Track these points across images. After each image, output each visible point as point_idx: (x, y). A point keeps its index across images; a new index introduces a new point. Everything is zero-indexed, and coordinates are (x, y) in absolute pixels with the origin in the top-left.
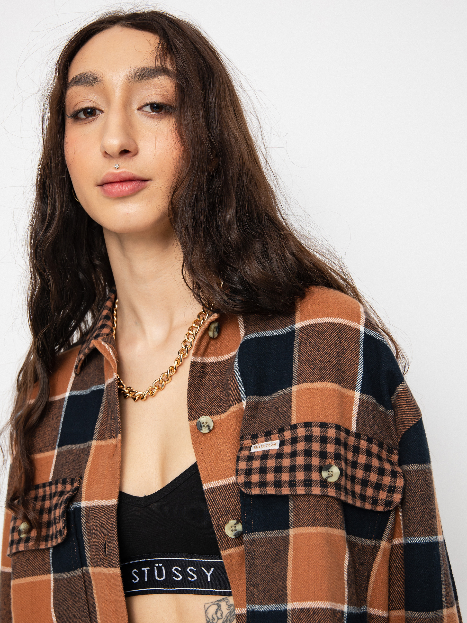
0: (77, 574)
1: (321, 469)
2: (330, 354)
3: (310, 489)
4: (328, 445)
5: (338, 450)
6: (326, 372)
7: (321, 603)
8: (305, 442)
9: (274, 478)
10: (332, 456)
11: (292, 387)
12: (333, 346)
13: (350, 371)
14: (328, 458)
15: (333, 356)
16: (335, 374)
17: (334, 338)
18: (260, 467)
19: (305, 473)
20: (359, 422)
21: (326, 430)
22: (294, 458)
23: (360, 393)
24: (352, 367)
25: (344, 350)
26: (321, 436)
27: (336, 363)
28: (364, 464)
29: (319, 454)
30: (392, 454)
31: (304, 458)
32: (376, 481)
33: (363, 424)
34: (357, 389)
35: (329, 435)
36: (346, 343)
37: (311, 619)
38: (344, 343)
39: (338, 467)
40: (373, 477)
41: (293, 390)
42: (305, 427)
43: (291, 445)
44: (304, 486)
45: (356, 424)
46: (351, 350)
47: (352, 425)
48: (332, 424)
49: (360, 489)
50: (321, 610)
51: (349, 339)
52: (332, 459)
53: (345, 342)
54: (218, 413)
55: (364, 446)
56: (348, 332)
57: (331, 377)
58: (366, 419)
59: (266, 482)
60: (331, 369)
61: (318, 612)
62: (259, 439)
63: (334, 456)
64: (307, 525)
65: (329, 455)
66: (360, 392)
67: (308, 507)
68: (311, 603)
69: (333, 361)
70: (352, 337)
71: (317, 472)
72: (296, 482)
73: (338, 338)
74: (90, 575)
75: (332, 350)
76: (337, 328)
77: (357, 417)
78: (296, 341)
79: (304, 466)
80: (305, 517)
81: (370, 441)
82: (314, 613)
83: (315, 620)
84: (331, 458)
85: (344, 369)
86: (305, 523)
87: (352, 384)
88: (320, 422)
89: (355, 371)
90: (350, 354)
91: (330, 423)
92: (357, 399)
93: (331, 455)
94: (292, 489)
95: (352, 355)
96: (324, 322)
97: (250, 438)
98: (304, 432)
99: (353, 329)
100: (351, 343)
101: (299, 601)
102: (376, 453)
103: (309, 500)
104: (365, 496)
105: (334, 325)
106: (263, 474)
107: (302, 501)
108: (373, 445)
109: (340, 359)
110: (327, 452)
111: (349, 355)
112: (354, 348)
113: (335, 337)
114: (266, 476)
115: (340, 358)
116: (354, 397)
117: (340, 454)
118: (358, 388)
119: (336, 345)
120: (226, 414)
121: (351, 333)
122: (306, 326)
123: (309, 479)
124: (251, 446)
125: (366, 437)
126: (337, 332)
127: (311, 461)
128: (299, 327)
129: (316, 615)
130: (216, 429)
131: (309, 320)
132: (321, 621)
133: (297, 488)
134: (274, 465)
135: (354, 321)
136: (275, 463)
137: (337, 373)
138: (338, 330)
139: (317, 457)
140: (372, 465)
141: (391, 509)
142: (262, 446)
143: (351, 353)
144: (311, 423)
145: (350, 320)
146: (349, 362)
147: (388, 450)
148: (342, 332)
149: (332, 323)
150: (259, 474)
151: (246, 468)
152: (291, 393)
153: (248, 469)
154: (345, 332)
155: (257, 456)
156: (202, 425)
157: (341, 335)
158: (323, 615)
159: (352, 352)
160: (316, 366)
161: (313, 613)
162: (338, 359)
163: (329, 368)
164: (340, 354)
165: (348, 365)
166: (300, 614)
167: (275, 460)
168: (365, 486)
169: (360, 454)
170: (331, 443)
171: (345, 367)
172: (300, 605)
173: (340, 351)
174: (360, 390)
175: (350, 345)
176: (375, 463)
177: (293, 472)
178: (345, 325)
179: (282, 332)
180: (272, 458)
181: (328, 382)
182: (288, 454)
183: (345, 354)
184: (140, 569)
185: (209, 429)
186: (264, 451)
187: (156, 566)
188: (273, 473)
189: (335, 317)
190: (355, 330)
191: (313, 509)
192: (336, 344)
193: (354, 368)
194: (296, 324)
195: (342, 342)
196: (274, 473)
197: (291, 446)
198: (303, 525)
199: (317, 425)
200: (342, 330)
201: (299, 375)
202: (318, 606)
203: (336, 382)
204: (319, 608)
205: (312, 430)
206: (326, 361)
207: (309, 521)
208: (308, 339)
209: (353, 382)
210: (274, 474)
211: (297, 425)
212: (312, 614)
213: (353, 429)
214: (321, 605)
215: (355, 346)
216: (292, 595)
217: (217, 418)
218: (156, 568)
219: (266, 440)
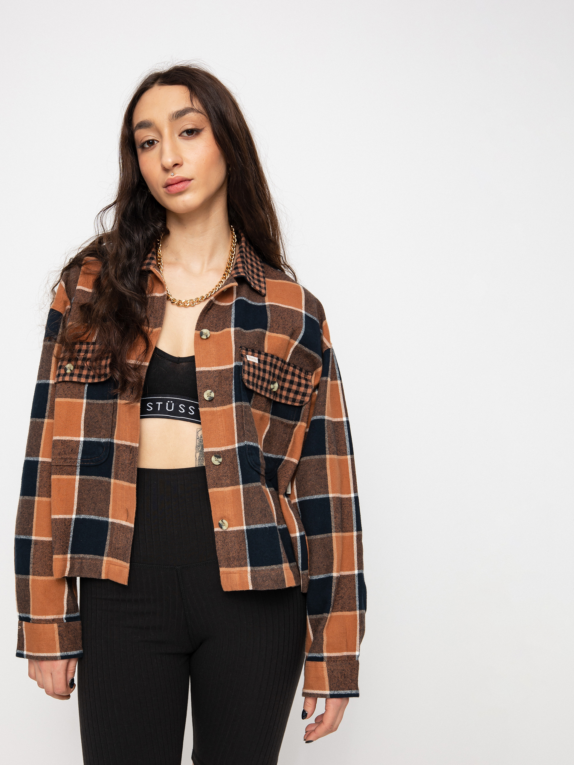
0: (110, 402)
2: (288, 321)
6: (285, 330)
11: (266, 331)
16: (290, 331)
20: (292, 357)
23: (298, 343)
30: (308, 375)
32: (295, 389)
33: (294, 358)
34: (297, 341)
40: (294, 387)
41: (266, 333)
42: (270, 357)
43: (263, 364)
45: (290, 357)
47: (288, 358)
49: (286, 394)
54: (213, 331)
55: (292, 370)
56: (297, 313)
57: (287, 333)
60: (288, 328)
69: (290, 325)
71: (270, 384)
74: (117, 404)
76: (290, 310)
77: (291, 354)
81: (295, 367)
92: (295, 345)
97: (245, 349)
98: (269, 359)
102: (298, 374)
104: (288, 397)
108: (296, 370)
120: (218, 333)
122: (273, 304)
124: (246, 356)
125: (293, 365)
130: (210, 339)
140: (294, 381)
141: (303, 405)
142: (250, 358)
147: (306, 372)
149: (287, 308)
154: (295, 313)
156: (203, 334)
168: (289, 392)
176: (296, 379)
182: (261, 369)
184: (154, 403)
185: (207, 336)
186: (253, 362)
187: (168, 402)
190: (300, 312)
194: (266, 303)
201: (270, 327)
205: (273, 359)
206: (286, 324)
211: (267, 354)
213: (288, 360)
217: (213, 333)
218: (167, 403)
219: (252, 355)
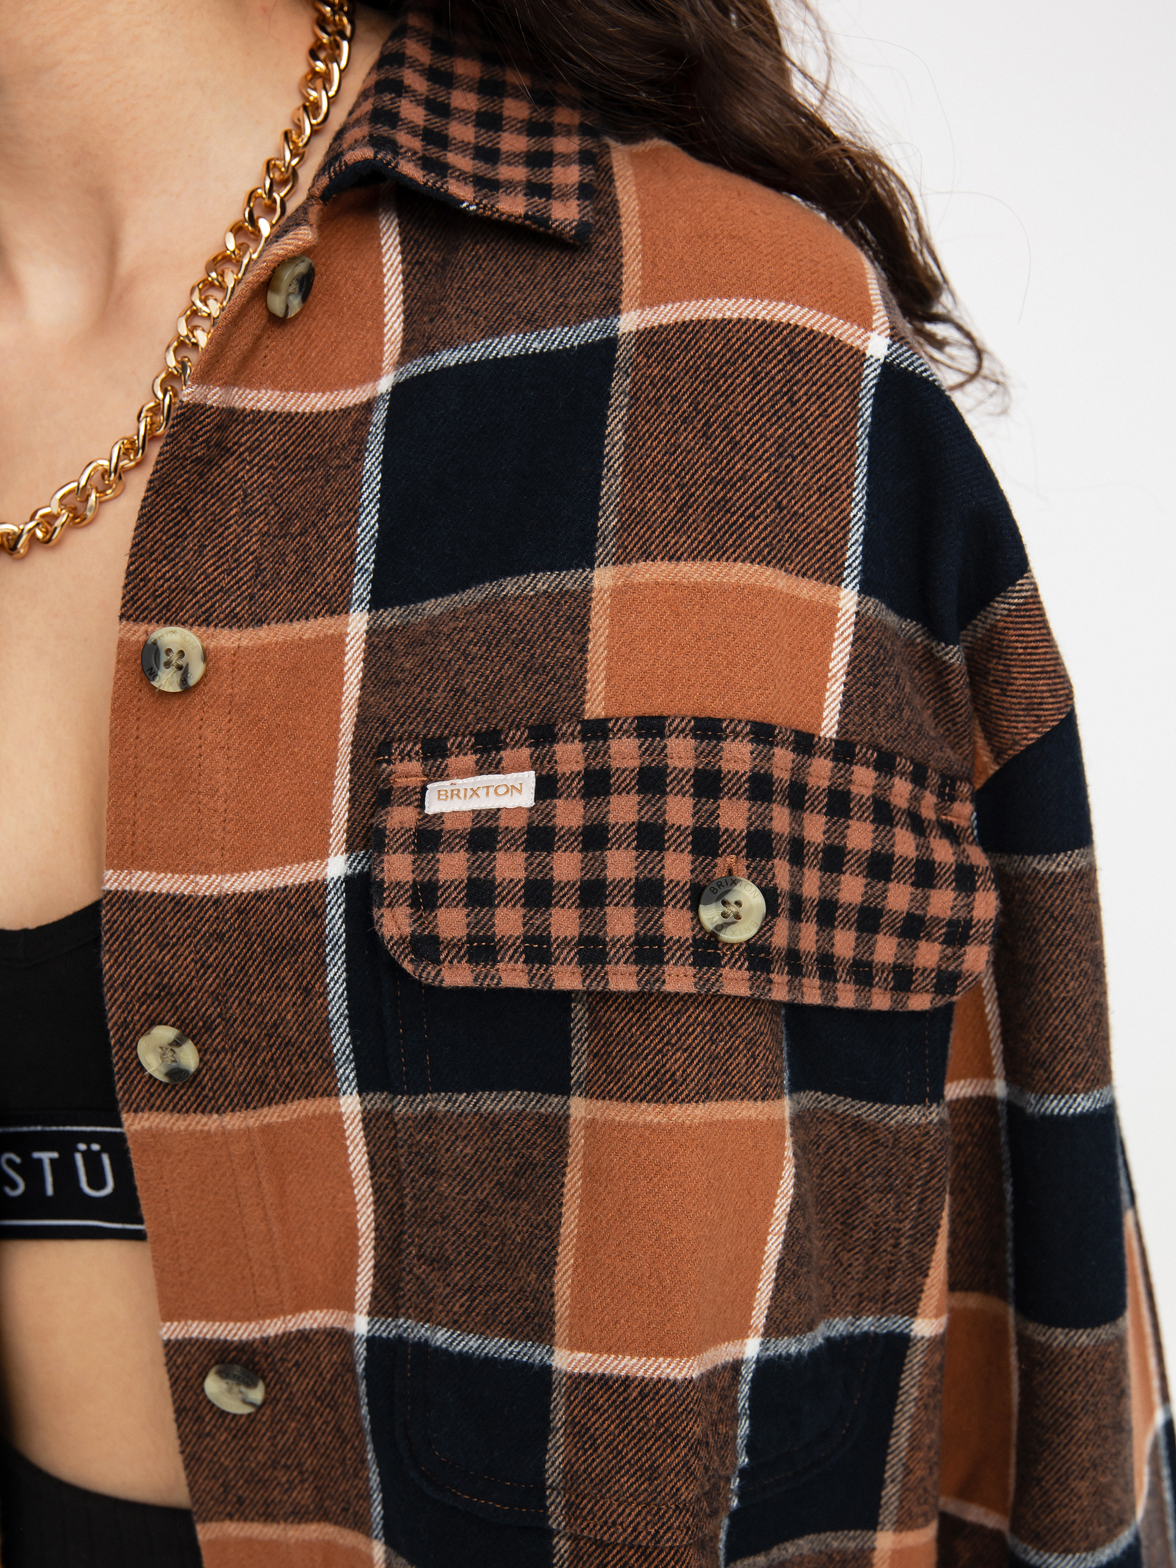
1: (696, 896)
2: (749, 450)
3: (657, 971)
4: (724, 802)
5: (763, 821)
6: (727, 522)
7: (669, 1364)
8: (638, 792)
9: (524, 925)
10: (738, 845)
11: (592, 569)
12: (762, 416)
13: (824, 510)
14: (724, 851)
15: (760, 458)
16: (761, 527)
17: (768, 382)
18: (469, 878)
19: (639, 912)
20: (852, 703)
21: (715, 746)
22: (597, 853)
23: (859, 592)
24: (831, 496)
25: (804, 431)
26: (696, 769)
27: (771, 484)
28: (866, 852)
29: (690, 839)
30: (953, 799)
31: (634, 853)
32: (905, 908)
33: (865, 706)
34: (848, 580)
35: (726, 766)
36: (814, 403)
37: (633, 1414)
38: (805, 403)
39: (759, 887)
40: (899, 897)
41: (596, 583)
42: (639, 736)
43: (583, 797)
44: (636, 962)
45: (839, 707)
46: (831, 432)
47: (825, 714)
48: (740, 721)
49: (853, 944)
50: (667, 1386)
51: (823, 389)
52: (737, 854)
53: (809, 399)
55: (866, 786)
56: (823, 361)
57: (744, 541)
58: (876, 686)
59: (493, 940)
60: (747, 509)
61: (657, 1393)
62: (453, 762)
63: (743, 843)
64: (636, 1097)
65: (726, 840)
66: (858, 588)
67: (642, 1034)
68: (634, 1361)
69: (759, 477)
70: (835, 381)
71: (682, 908)
72: (605, 945)
73: (784, 385)
75: (756, 432)
76: (782, 341)
77: (845, 684)
78: (620, 386)
79: (636, 884)
80: (630, 1066)
81: (885, 765)
82: (643, 1395)
83: (644, 1417)
84: (732, 852)
85: (802, 506)
86: (628, 1087)
87: (829, 559)
88: (695, 718)
89: (841, 512)
90: (824, 448)
91: (732, 721)
92: (847, 616)
93: (733, 841)
94: (591, 971)
95: (832, 449)
96: (736, 316)
97: (417, 753)
98: (636, 753)
99: (840, 350)
100: (829, 406)
101: (593, 1351)
102: (906, 807)
103: (647, 1008)
104: (870, 964)
105: (771, 332)
106: (483, 907)
107: (624, 1009)
108: (897, 779)
109: (787, 467)
110: (718, 828)
111: (821, 451)
112: (841, 422)
113: (773, 378)
114: (493, 915)
115: (789, 460)
116: (839, 610)
117: (770, 832)
118: (853, 575)
119: (776, 412)
121: (834, 364)
122: (661, 326)
123: (654, 937)
124: (424, 789)
125: (872, 755)
126: (781, 361)
127: (663, 867)
128: (634, 329)
129: (648, 1403)
131: (674, 302)
132: (665, 1422)
133: (608, 967)
134: (521, 875)
135: (847, 319)
136: (524, 865)
137: (773, 521)
138: (786, 351)
139: (682, 851)
140: (890, 854)
141: (955, 1000)
142: (470, 793)
143: (829, 443)
144: (662, 718)
145: (834, 313)
146: (821, 478)
147: (942, 786)
148: (799, 361)
149: (764, 322)
150: (466, 906)
151: (414, 880)
152: (590, 592)
153: (422, 883)
154: (810, 360)
155: (453, 833)
157: (797, 373)
158: (675, 1402)
159: (833, 439)
160: (693, 495)
161: (640, 1393)
162: (780, 466)
163: (742, 506)
164: (790, 445)
165: (819, 489)
166: (597, 1393)
167: (525, 855)
168: (869, 931)
169: (851, 818)
170: (734, 795)
171: (804, 495)
172: (597, 1365)
173: (790, 435)
174: (856, 580)
175: (826, 410)
176: (905, 844)
177: (594, 906)
178: (812, 331)
179: (561, 342)
180: (513, 842)
181: (735, 560)
182: (570, 832)
183: (806, 447)
184: (25, 1155)
186: (477, 814)
188: (518, 906)
189: (779, 300)
190: (847, 352)
191: (659, 1042)
192: (773, 406)
193: (837, 499)
194: (624, 317)
195: (800, 399)
196: (523, 906)
197: (582, 803)
198: (621, 1095)
199: (683, 730)
200: (801, 351)
201: (623, 527)
202: (658, 1372)
203: (764, 558)
204: (660, 1379)
205: (665, 746)
206: (732, 478)
207: (641, 1082)
208: (668, 382)
209: (835, 553)
210: (523, 911)
211: (610, 725)
212: (635, 1399)
213: (829, 727)
214: (668, 1371)
215: (845, 418)
216: (571, 1327)
218: (79, 1157)
219: (481, 769)
